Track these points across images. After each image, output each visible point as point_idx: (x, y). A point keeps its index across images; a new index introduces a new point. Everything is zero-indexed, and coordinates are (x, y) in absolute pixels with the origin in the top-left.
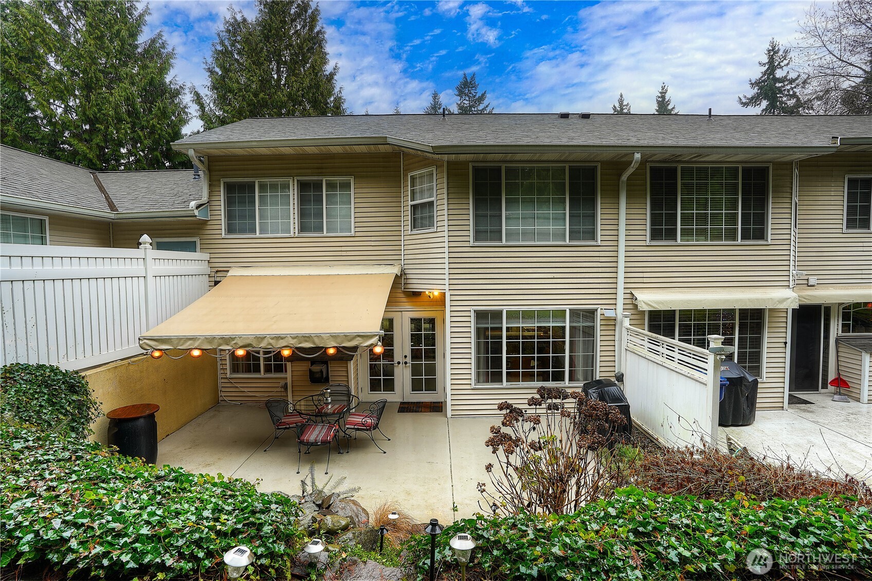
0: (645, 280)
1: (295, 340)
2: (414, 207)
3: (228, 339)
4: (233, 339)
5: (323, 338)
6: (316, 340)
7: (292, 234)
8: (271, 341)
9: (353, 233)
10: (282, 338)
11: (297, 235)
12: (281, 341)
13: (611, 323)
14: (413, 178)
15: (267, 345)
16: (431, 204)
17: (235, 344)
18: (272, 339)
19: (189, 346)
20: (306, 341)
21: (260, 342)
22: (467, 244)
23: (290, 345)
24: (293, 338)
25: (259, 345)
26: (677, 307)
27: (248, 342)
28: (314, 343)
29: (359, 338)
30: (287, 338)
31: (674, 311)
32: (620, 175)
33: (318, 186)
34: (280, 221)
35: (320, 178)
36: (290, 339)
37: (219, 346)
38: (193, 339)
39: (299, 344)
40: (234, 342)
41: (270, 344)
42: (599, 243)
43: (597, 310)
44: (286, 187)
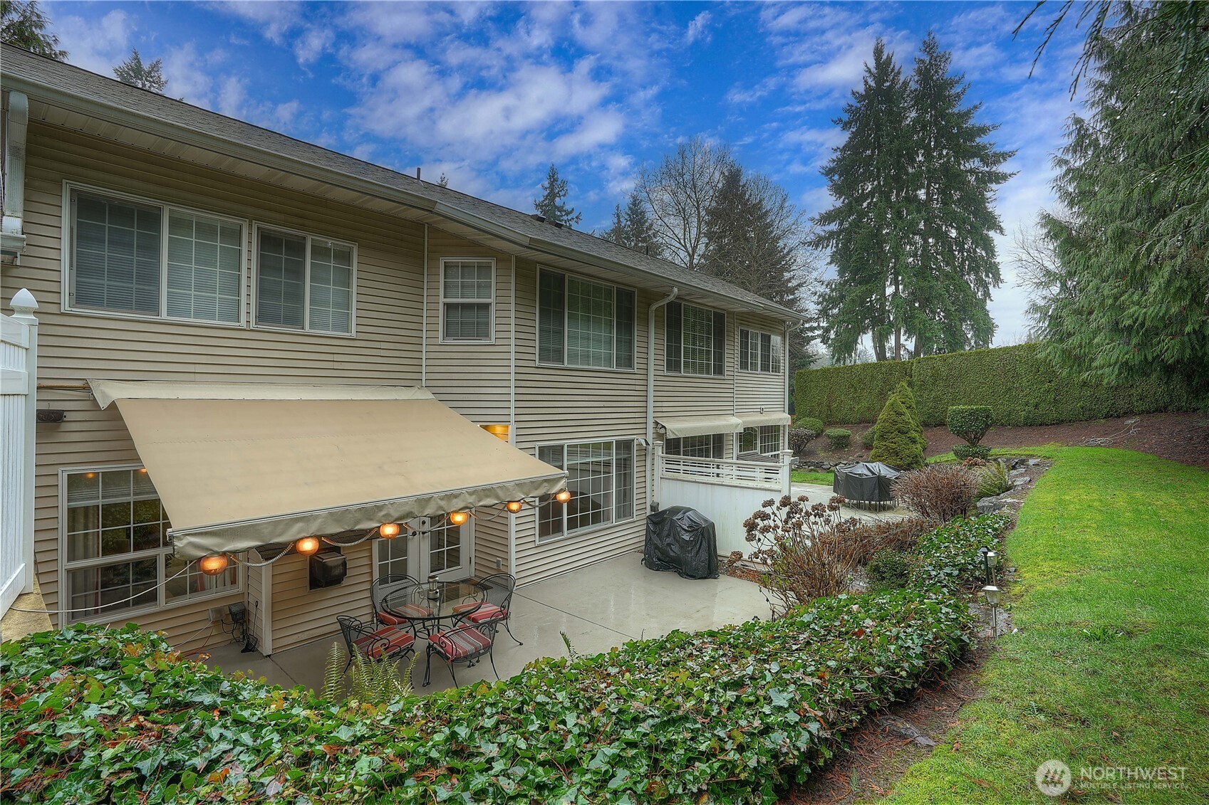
0: (664, 409)
1: (474, 496)
2: (448, 307)
3: (372, 508)
4: (380, 508)
5: (508, 489)
6: (500, 493)
7: (243, 324)
8: (442, 503)
9: (354, 334)
10: (456, 496)
11: (253, 325)
12: (455, 500)
13: (644, 452)
14: (446, 266)
15: (437, 510)
16: (486, 307)
17: (384, 516)
18: (442, 499)
19: (299, 532)
20: (487, 496)
21: (424, 508)
22: (531, 364)
23: (469, 505)
24: (471, 494)
25: (422, 512)
26: (681, 435)
27: (407, 509)
28: (497, 497)
29: (545, 484)
30: (462, 495)
31: (680, 438)
32: (649, 305)
33: (296, 248)
34: (217, 296)
35: (301, 233)
36: (467, 496)
37: (356, 525)
38: (305, 518)
39: (479, 501)
40: (383, 513)
41: (441, 508)
42: (636, 371)
43: (633, 440)
44: (234, 235)
